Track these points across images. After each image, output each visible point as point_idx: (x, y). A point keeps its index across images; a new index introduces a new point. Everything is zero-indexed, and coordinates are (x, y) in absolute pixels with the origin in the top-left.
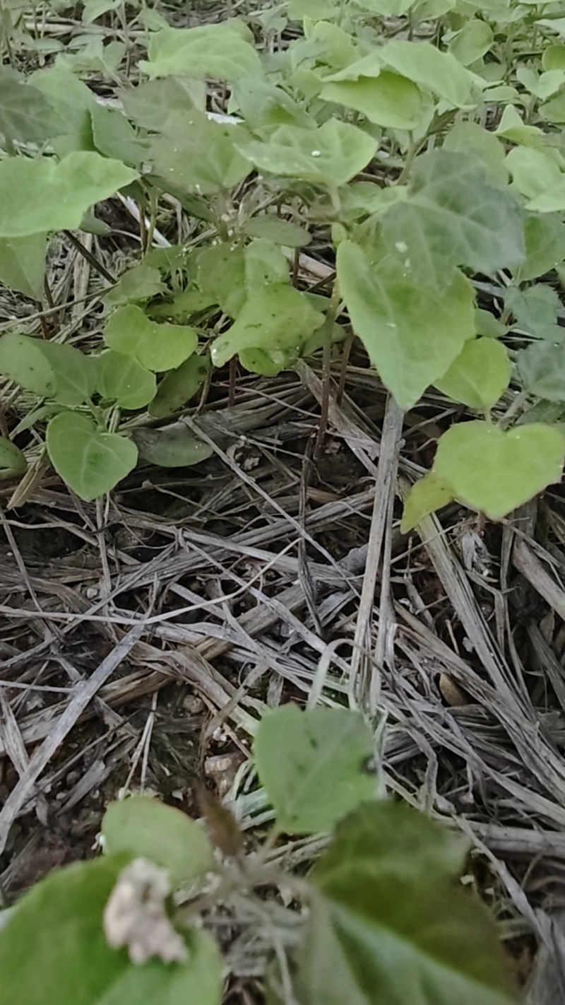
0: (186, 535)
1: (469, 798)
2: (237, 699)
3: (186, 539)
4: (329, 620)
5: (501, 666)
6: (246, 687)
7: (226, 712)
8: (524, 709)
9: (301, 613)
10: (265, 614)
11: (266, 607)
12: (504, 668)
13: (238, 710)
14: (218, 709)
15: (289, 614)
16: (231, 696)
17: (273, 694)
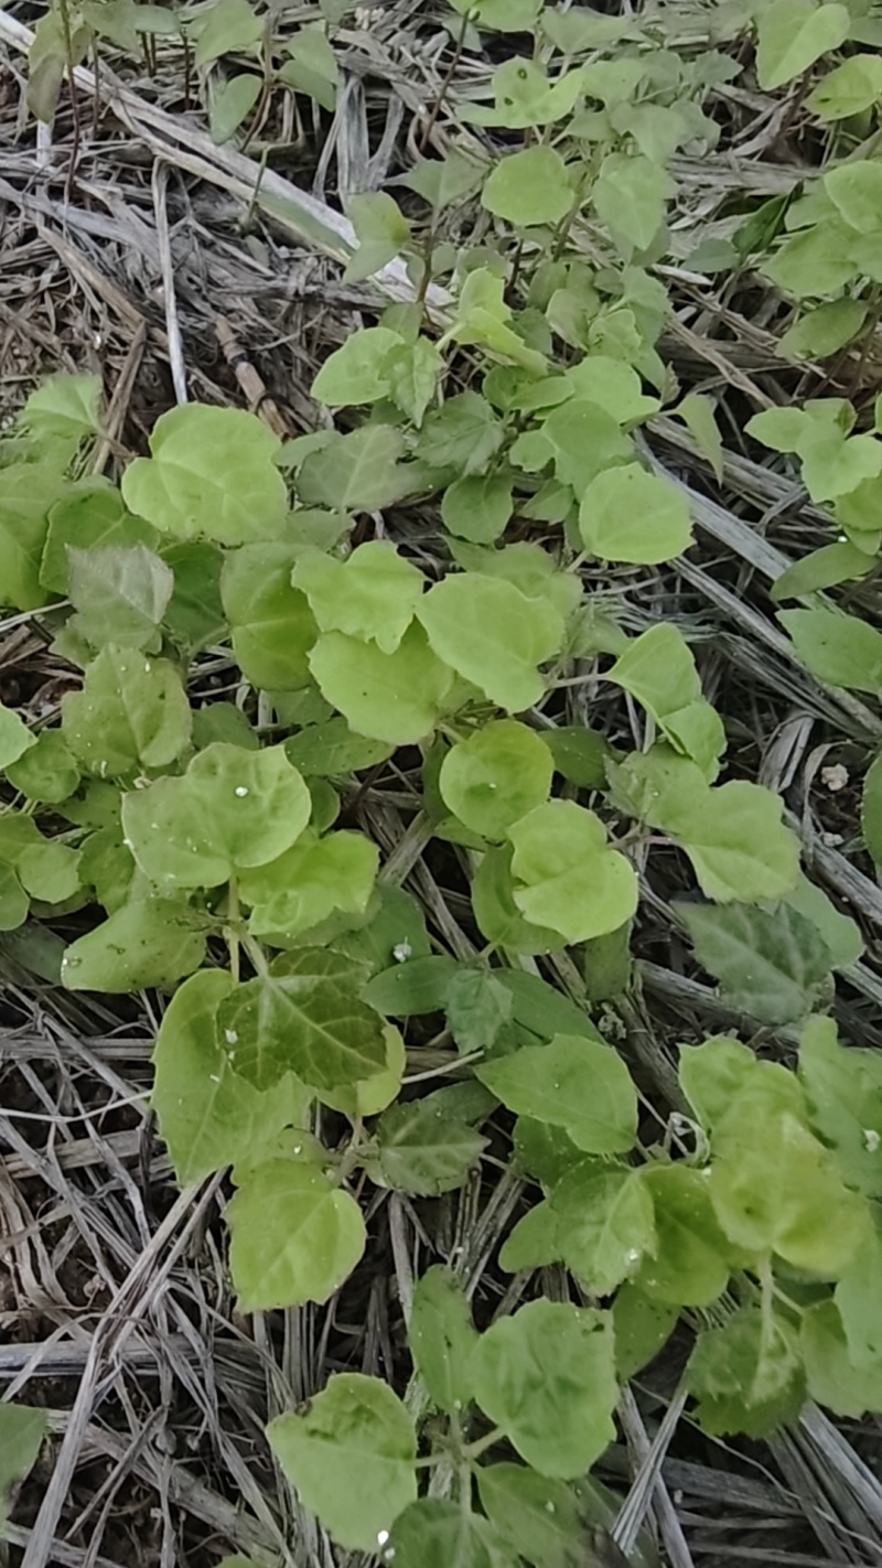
0: (47, 1020)
1: (194, 1444)
2: (28, 1233)
3: (45, 1025)
4: (162, 1176)
5: (305, 1319)
6: (41, 1224)
7: (14, 1241)
8: (305, 1374)
9: (130, 1164)
10: (89, 1153)
11: (93, 1147)
12: (308, 1323)
13: (25, 1244)
14: (9, 1234)
15: (117, 1161)
16: (25, 1224)
17: (62, 1246)
